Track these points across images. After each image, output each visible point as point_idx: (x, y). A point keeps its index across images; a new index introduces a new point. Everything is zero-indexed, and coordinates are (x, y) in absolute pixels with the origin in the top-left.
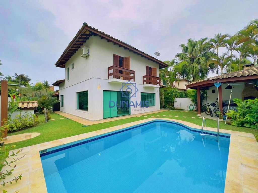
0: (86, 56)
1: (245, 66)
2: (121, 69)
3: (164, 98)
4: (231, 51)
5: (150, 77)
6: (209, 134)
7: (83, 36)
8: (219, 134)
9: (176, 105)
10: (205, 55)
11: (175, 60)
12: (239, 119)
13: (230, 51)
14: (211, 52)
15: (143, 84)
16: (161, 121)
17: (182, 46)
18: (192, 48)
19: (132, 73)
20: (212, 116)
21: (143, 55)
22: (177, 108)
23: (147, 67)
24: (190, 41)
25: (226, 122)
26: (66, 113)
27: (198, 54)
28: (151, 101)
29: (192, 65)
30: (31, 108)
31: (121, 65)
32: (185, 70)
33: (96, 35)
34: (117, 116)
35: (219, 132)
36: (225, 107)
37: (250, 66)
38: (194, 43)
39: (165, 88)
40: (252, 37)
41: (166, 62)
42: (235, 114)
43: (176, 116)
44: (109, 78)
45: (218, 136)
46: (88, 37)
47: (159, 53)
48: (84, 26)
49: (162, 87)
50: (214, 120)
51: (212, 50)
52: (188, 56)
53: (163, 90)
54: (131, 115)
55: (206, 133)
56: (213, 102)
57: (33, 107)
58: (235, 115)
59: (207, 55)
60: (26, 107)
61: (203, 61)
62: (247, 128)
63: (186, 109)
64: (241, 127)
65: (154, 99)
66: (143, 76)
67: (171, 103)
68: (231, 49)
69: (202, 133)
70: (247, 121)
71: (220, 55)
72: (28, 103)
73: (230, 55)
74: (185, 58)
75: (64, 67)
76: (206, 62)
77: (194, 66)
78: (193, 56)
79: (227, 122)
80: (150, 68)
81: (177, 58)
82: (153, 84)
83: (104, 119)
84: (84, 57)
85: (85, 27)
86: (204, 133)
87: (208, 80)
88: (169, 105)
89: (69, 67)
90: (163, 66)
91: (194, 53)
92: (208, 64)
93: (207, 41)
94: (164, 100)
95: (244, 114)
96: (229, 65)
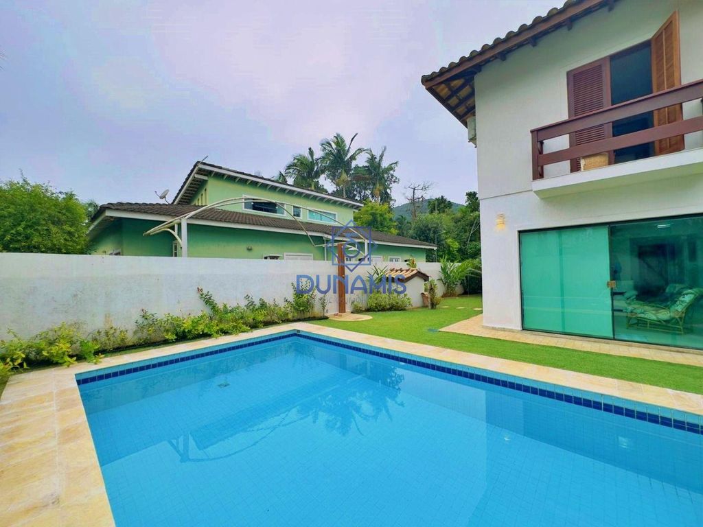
34: (609, 335)
83: (524, 329)
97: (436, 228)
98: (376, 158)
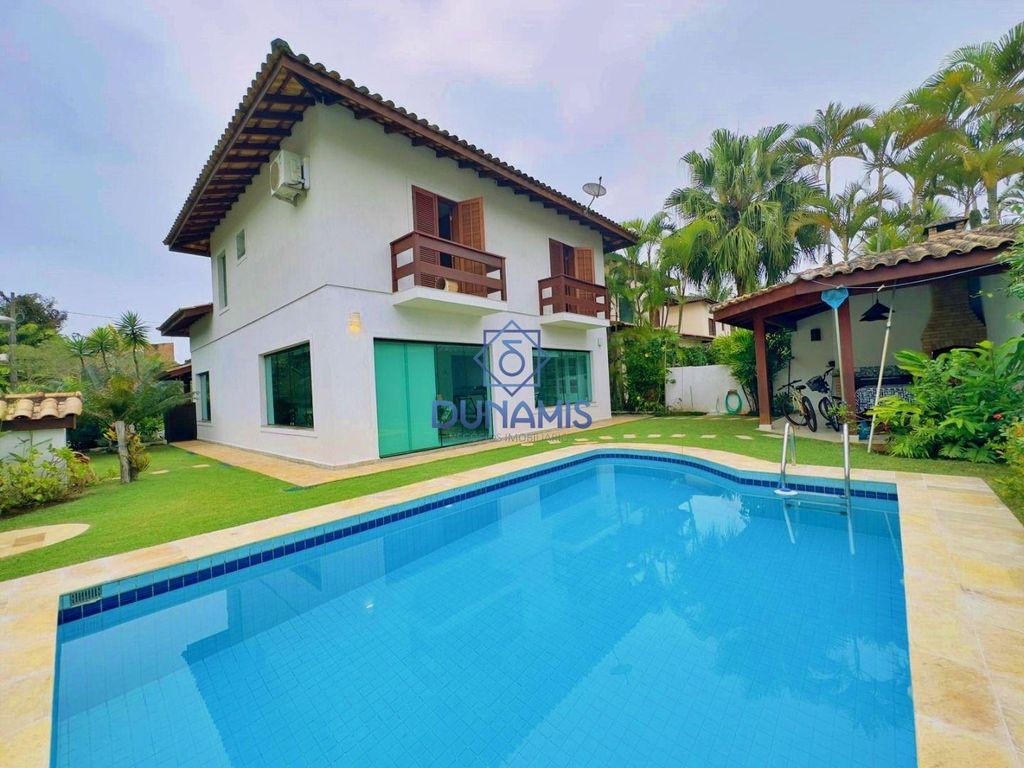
0: (294, 192)
1: (933, 227)
2: (447, 249)
3: (629, 371)
4: (881, 171)
5: (569, 283)
6: (810, 488)
7: (277, 107)
8: (852, 488)
9: (673, 396)
10: (780, 193)
11: (666, 215)
12: (920, 430)
13: (875, 174)
14: (803, 181)
15: (542, 314)
16: (618, 456)
17: (691, 158)
18: (731, 164)
19: (492, 264)
20: (814, 430)
21: (537, 190)
22: (678, 407)
23: (555, 246)
24: (722, 138)
25: (869, 447)
26: (222, 445)
27: (753, 193)
28: (574, 384)
29: (730, 233)
30: (49, 422)
31: (446, 231)
32: (705, 253)
33: (331, 98)
35: (851, 478)
36: (863, 389)
37: (952, 225)
38: (737, 147)
39: (628, 330)
40: (956, 117)
41: (631, 225)
42: (905, 410)
43: (675, 436)
44: (395, 289)
45: (847, 494)
46: (299, 108)
47: (600, 186)
48: (276, 57)
49: (618, 326)
50: (825, 442)
51: (806, 171)
52: (716, 198)
53: (621, 341)
54: (496, 441)
55: (801, 488)
56: (818, 374)
57: (61, 416)
58: (904, 415)
59: (789, 192)
60: (23, 417)
61: (771, 218)
62: (952, 463)
63: (712, 411)
64: (930, 461)
65: (586, 377)
66: (540, 282)
67: (652, 391)
68: (879, 164)
69: (783, 487)
70: (951, 433)
71: (837, 189)
72: (38, 400)
73: (874, 188)
74: (703, 205)
75: (206, 252)
76: (786, 221)
77: (741, 238)
78: (733, 197)
79: (873, 445)
80: (568, 250)
81: (672, 210)
82: (582, 313)
83: (381, 457)
84: (287, 199)
85: (279, 59)
86: (792, 487)
87: (800, 281)
88: (646, 398)
89: (224, 251)
90: (619, 242)
91: (737, 187)
92: (794, 226)
93: (787, 136)
94: (625, 381)
95: (937, 409)
96: (870, 231)
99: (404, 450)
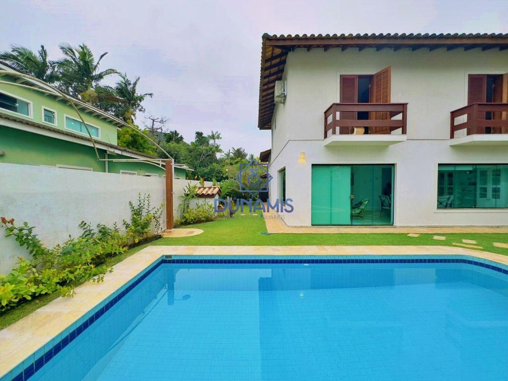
0: (282, 99)
7: (274, 62)
15: (452, 137)
19: (396, 110)
30: (209, 196)
34: (349, 223)
46: (283, 58)
48: (266, 42)
54: (395, 227)
57: (211, 194)
60: (203, 194)
66: (452, 112)
75: (270, 128)
83: (312, 225)
84: (282, 103)
97: (176, 154)
98: (130, 84)
99: (327, 223)
